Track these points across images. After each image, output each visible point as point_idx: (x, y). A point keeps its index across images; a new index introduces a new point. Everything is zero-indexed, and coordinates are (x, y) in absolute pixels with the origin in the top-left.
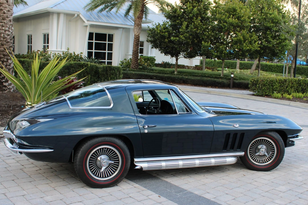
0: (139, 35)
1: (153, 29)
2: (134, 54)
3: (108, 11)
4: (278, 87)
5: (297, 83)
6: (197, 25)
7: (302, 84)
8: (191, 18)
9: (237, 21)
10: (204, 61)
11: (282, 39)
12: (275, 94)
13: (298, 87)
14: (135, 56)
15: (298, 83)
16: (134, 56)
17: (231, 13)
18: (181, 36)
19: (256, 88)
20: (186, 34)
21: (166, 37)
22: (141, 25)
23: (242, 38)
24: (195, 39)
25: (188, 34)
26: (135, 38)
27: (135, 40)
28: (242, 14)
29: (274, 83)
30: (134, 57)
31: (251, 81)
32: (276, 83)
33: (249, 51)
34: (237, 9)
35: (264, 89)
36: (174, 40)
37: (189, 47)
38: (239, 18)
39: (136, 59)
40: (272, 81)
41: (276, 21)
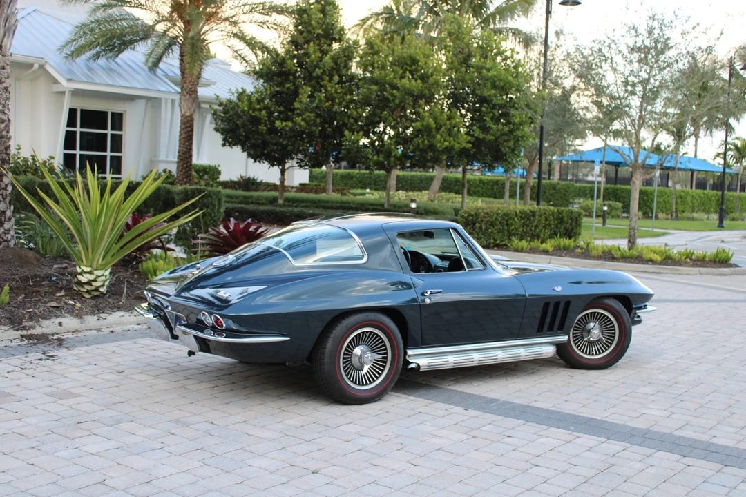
0: (192, 115)
1: (230, 102)
2: (181, 160)
3: (111, 57)
4: (520, 227)
5: (555, 216)
6: (332, 94)
7: (566, 219)
8: (319, 78)
9: (421, 84)
10: (329, 173)
11: (514, 124)
12: (516, 242)
13: (557, 227)
14: (183, 164)
15: (558, 218)
16: (181, 164)
17: (405, 66)
18: (299, 119)
19: (474, 230)
20: (308, 114)
21: (263, 121)
22: (197, 92)
23: (433, 123)
24: (327, 126)
25: (312, 115)
26: (183, 123)
27: (184, 126)
28: (430, 71)
29: (510, 218)
30: (181, 167)
31: (462, 217)
32: (516, 219)
33: (448, 150)
34: (418, 57)
35: (492, 232)
36: (283, 127)
37: (314, 142)
38: (424, 78)
39: (186, 172)
40: (508, 215)
41: (502, 83)
